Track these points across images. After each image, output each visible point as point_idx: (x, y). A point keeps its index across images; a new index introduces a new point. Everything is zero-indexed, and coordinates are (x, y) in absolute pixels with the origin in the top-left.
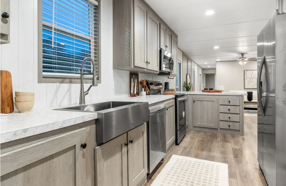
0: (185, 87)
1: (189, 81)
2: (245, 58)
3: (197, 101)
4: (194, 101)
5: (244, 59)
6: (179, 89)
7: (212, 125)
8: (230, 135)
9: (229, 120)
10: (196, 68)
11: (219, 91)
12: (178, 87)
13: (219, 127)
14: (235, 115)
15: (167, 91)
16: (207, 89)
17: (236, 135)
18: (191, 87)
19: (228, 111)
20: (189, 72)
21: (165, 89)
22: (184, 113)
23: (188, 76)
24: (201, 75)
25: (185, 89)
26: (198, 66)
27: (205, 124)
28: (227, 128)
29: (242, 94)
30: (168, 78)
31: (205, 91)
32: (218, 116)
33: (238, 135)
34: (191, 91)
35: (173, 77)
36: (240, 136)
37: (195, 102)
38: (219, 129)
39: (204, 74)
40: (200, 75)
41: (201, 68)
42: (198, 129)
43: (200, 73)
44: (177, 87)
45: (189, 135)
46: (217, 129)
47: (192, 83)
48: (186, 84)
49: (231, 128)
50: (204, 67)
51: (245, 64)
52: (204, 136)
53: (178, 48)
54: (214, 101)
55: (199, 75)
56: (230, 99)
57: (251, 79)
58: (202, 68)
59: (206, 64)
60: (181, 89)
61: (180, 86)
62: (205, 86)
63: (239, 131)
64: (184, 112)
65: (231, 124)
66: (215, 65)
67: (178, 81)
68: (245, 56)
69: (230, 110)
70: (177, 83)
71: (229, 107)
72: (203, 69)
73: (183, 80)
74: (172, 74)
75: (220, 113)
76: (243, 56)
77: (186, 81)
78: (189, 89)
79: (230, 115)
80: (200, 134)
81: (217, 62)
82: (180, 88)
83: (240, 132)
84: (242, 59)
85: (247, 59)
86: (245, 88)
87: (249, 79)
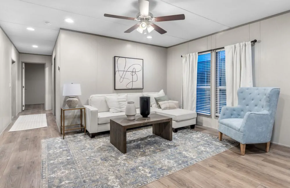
24: (16, 64)
39: (22, 63)
40: (13, 62)
43: (13, 57)
55: (11, 62)
57: (125, 72)
58: (18, 50)
62: (24, 85)
72: (20, 53)
86: (115, 89)
87: (121, 73)
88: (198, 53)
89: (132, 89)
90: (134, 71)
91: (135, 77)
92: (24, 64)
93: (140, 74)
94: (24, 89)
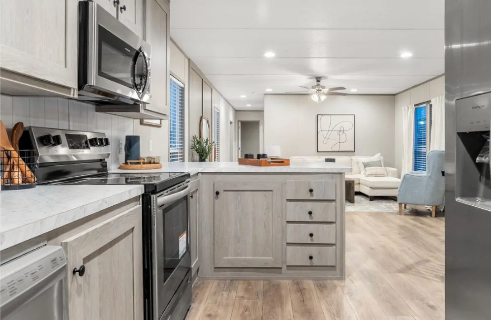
0: (197, 150)
1: (205, 136)
2: (324, 87)
3: (224, 191)
4: (217, 193)
5: (321, 89)
6: (179, 154)
7: (267, 260)
8: (311, 282)
9: (310, 242)
10: (221, 107)
11: (283, 162)
12: (177, 151)
13: (285, 262)
14: (325, 226)
15: (131, 163)
16: (251, 156)
17: (325, 279)
18: (211, 149)
19: (309, 215)
20: (207, 115)
21: (127, 157)
22: (183, 240)
23: (204, 122)
24: (233, 124)
25: (197, 157)
26: (228, 102)
27: (247, 258)
28: (304, 264)
29: (342, 169)
30: (142, 123)
31: (248, 162)
32: (284, 232)
33: (331, 279)
34: (210, 160)
35: (158, 122)
36: (336, 282)
37: (219, 196)
38: (284, 268)
39: (239, 121)
40: (231, 123)
41: (233, 107)
42: (229, 274)
43: (231, 118)
44: (171, 151)
45: (200, 302)
46: (281, 268)
47: (214, 139)
48: (199, 142)
49: (315, 262)
50: (238, 106)
51: (322, 100)
52: (245, 301)
53: (172, 40)
54: (272, 191)
55: (229, 123)
56: (313, 182)
57: (330, 132)
58: (234, 109)
59: (244, 98)
60: (183, 156)
61: (182, 147)
62: (240, 146)
63: (333, 267)
64: (185, 235)
65: (313, 251)
66: (263, 102)
67: (178, 134)
68: (322, 82)
69: (313, 215)
70: (174, 139)
71: (309, 206)
72: (237, 112)
73: (190, 132)
74: (148, 107)
75: (288, 222)
76: (319, 83)
77: (198, 135)
78: (206, 154)
79: (312, 228)
80: (233, 294)
81: (265, 94)
82: (183, 153)
83: (335, 270)
84: (317, 89)
85: (326, 90)
86: (318, 152)
87: (325, 133)
88: (415, 105)
89: (338, 152)
90: (342, 129)
91: (343, 137)
92: (240, 123)
93: (350, 134)
94: (240, 151)
